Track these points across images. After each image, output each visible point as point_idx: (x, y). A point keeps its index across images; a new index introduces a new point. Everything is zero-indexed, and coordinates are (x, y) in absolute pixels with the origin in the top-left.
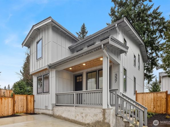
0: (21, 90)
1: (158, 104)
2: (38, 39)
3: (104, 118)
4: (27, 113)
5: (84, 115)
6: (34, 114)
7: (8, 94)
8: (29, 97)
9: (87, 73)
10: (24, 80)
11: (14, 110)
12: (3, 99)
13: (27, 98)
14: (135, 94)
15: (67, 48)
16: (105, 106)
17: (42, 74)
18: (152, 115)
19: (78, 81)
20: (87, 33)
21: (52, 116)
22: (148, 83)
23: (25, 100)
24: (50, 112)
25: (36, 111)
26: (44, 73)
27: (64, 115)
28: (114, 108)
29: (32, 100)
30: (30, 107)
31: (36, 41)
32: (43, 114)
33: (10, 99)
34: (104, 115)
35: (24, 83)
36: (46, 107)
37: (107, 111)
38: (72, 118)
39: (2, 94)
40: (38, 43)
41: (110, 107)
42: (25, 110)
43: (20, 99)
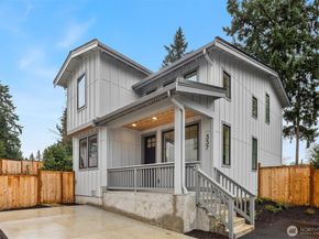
0: (57, 161)
1: (297, 188)
2: (80, 73)
3: (175, 210)
4: (62, 203)
5: (147, 205)
6: (74, 204)
7: (34, 169)
8: (66, 175)
9: (163, 133)
10: (63, 143)
11: (39, 197)
12: (21, 179)
13: (62, 176)
14: (254, 169)
15: (130, 88)
16: (178, 191)
17: (87, 135)
18: (283, 207)
19: (149, 146)
20: (186, 46)
21: (102, 207)
22: (308, 146)
23: (59, 181)
24: (99, 202)
25: (78, 200)
26: (90, 133)
27: (119, 207)
28: (193, 194)
29: (71, 179)
30: (68, 193)
31: (77, 76)
32: (88, 204)
33: (33, 178)
34: (174, 204)
35: (63, 148)
36: (93, 192)
37: (179, 198)
38: (130, 210)
39: (24, 169)
40: (79, 80)
41: (186, 191)
42: (58, 197)
43: (50, 178)
